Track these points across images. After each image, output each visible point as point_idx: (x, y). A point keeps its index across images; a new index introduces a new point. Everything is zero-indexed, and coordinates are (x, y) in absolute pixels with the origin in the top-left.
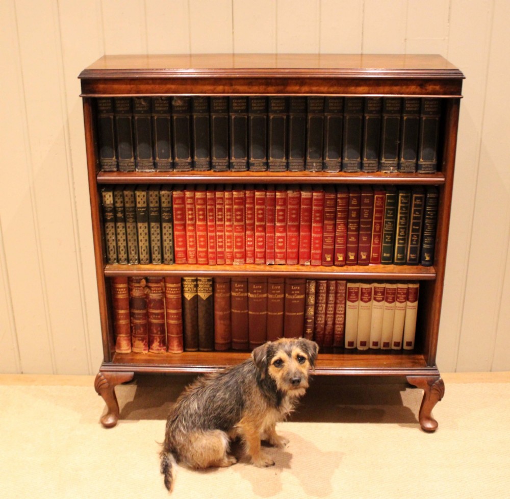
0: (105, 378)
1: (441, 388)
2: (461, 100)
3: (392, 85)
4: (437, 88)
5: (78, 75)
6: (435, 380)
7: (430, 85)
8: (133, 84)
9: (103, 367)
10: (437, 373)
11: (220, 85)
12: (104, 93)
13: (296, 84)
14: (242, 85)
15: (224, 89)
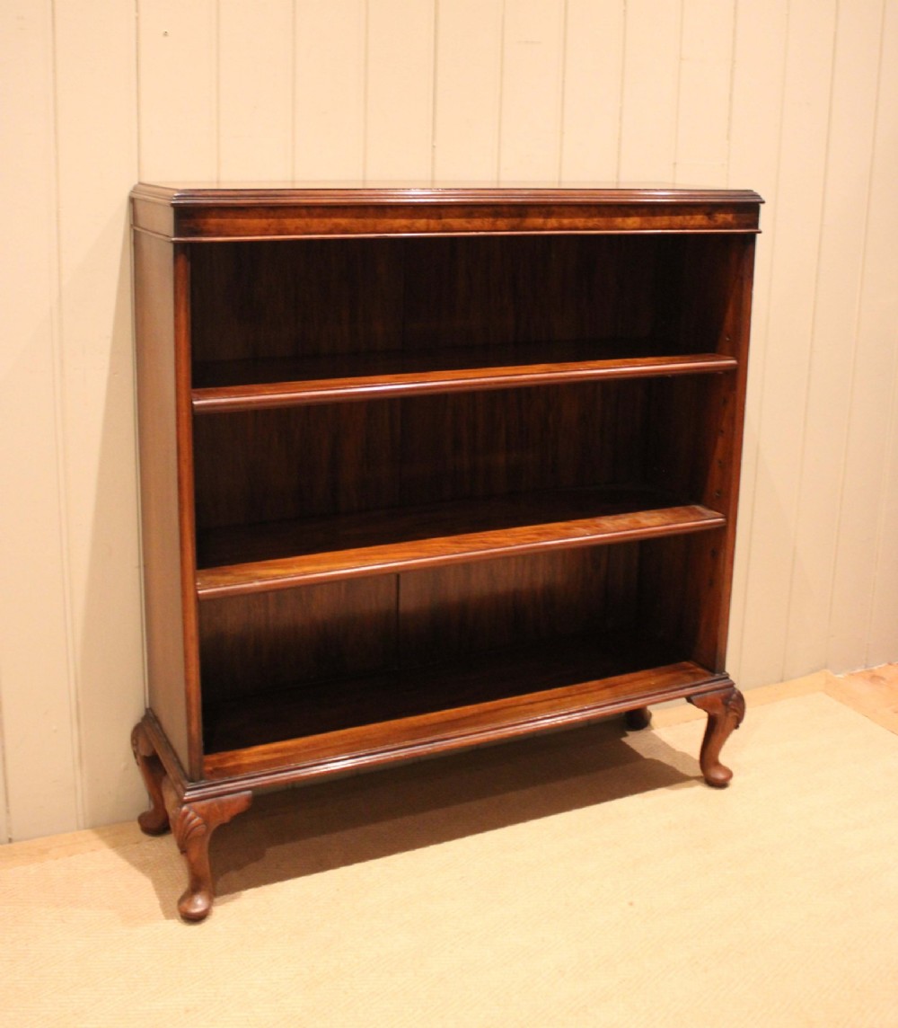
3: (672, 214)
4: (729, 217)
6: (730, 695)
7: (720, 213)
9: (188, 793)
10: (729, 683)
12: (217, 235)
13: (540, 215)
14: (459, 217)
15: (428, 225)
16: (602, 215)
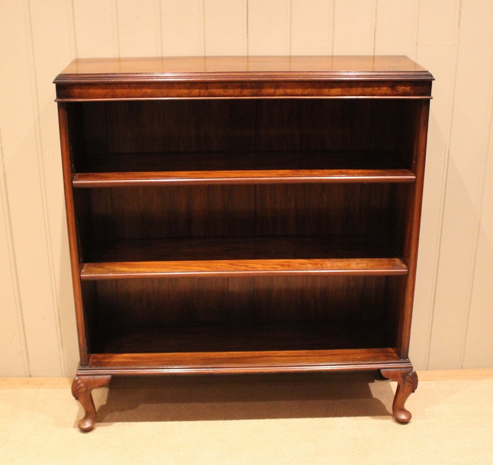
0: (82, 382)
1: (414, 380)
2: (431, 100)
3: (363, 87)
4: (408, 89)
5: (53, 79)
6: (408, 373)
7: (401, 86)
8: (109, 89)
9: (79, 371)
10: (410, 366)
11: (196, 89)
12: (79, 98)
13: (271, 87)
14: (218, 88)
15: (200, 93)
16: (314, 87)
